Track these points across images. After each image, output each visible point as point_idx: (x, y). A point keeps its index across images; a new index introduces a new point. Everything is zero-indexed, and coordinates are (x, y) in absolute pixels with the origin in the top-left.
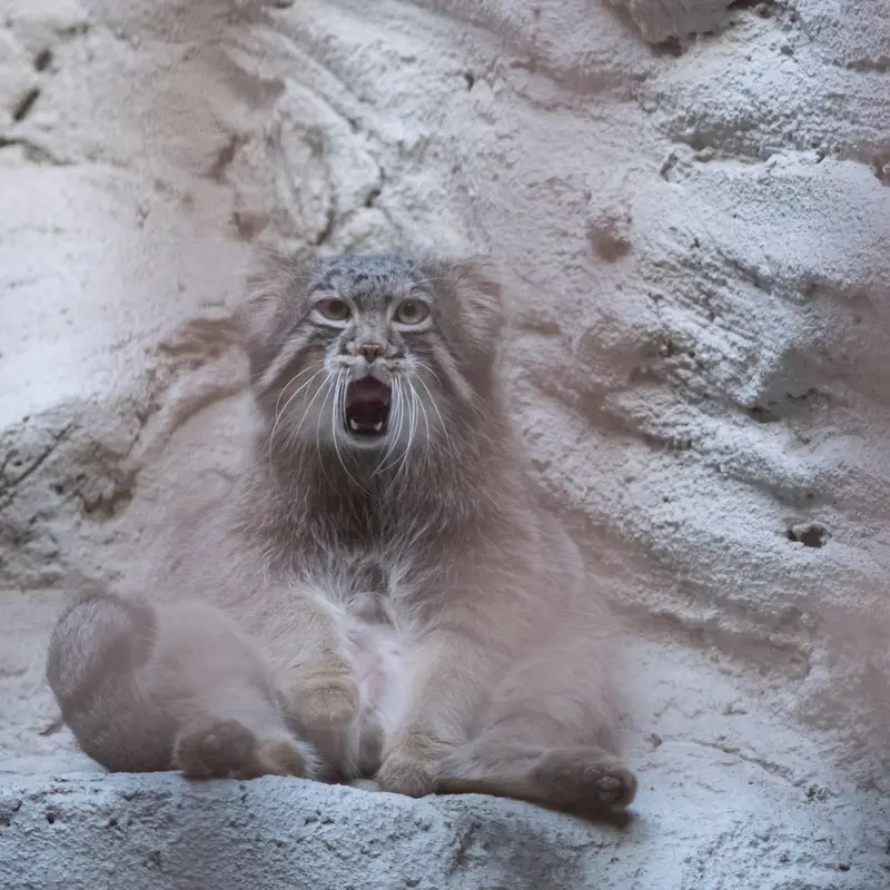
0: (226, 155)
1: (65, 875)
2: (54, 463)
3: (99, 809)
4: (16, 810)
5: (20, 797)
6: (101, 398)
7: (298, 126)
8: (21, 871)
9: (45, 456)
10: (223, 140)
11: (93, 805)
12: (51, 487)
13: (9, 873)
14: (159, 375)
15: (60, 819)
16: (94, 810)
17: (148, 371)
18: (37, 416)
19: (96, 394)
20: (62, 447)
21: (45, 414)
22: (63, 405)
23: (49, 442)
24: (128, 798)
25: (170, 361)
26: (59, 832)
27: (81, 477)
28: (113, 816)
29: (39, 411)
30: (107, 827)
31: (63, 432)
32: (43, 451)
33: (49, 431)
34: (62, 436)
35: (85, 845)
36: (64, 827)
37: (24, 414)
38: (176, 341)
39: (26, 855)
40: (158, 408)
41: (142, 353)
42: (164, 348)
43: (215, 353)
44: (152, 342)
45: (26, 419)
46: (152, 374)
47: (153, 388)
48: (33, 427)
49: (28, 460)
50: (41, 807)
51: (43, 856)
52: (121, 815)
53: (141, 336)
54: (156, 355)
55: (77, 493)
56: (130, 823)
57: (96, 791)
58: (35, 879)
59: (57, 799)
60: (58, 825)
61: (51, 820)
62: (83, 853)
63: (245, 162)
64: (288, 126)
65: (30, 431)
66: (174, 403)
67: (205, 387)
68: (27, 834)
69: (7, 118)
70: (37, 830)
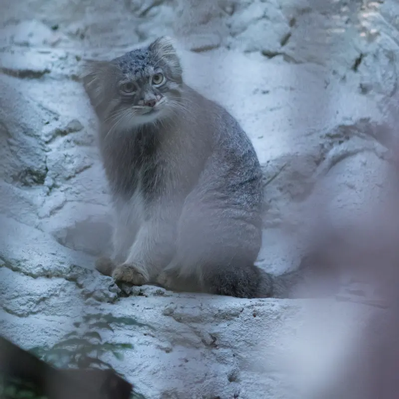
0: (358, 61)
1: (259, 337)
2: (279, 179)
3: (273, 312)
4: (242, 311)
5: (243, 306)
6: (298, 154)
7: (385, 50)
8: (242, 335)
9: (275, 176)
10: (357, 55)
11: (271, 311)
12: (277, 188)
13: (238, 336)
14: (326, 146)
15: (258, 315)
16: (272, 312)
17: (320, 144)
18: (272, 161)
19: (297, 153)
20: (282, 173)
21: (275, 160)
22: (283, 157)
23: (277, 171)
24: (285, 308)
25: (330, 141)
26: (257, 320)
27: (290, 185)
28: (279, 315)
29: (274, 158)
30: (277, 319)
31: (283, 167)
32: (274, 174)
33: (277, 166)
34: (282, 169)
35: (267, 326)
36: (260, 318)
37: (268, 159)
38: (333, 133)
39: (244, 329)
40: (324, 159)
41: (319, 138)
42: (328, 136)
43: (348, 138)
44: (323, 133)
45: (268, 162)
46: (322, 146)
47: (322, 151)
48: (271, 165)
49: (269, 177)
50: (251, 310)
51: (251, 330)
52: (282, 314)
53: (319, 131)
54: (325, 138)
55: (288, 191)
56: (285, 318)
57: (273, 305)
58: (248, 338)
59: (257, 308)
60: (257, 318)
61: (255, 316)
62: (266, 329)
63: (365, 64)
64: (381, 50)
65: (270, 166)
66: (331, 157)
67: (343, 151)
68: (245, 321)
69: (279, 45)
70: (249, 319)
